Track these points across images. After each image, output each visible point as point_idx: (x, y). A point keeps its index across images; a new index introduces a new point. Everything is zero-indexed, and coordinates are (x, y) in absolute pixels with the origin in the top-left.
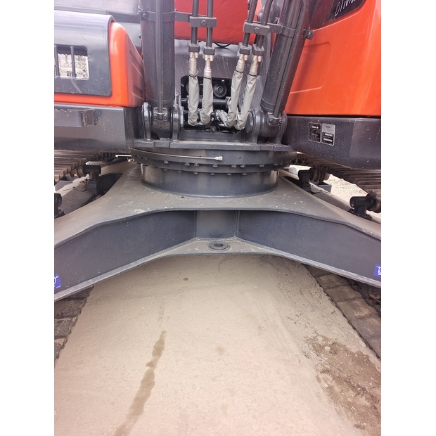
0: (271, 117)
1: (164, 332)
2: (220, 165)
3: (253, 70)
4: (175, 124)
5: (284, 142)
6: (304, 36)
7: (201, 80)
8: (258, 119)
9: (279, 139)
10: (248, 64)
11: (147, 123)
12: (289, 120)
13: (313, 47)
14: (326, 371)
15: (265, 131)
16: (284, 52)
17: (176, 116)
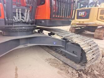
0: (33, 20)
1: (16, 67)
2: (24, 29)
3: (29, 12)
4: (14, 22)
5: (35, 24)
6: (37, 7)
7: (19, 13)
8: (30, 20)
9: (34, 24)
10: (27, 11)
11: (7, 22)
12: (36, 21)
13: (38, 9)
14: (49, 63)
15: (32, 22)
16: (34, 9)
17: (13, 20)
